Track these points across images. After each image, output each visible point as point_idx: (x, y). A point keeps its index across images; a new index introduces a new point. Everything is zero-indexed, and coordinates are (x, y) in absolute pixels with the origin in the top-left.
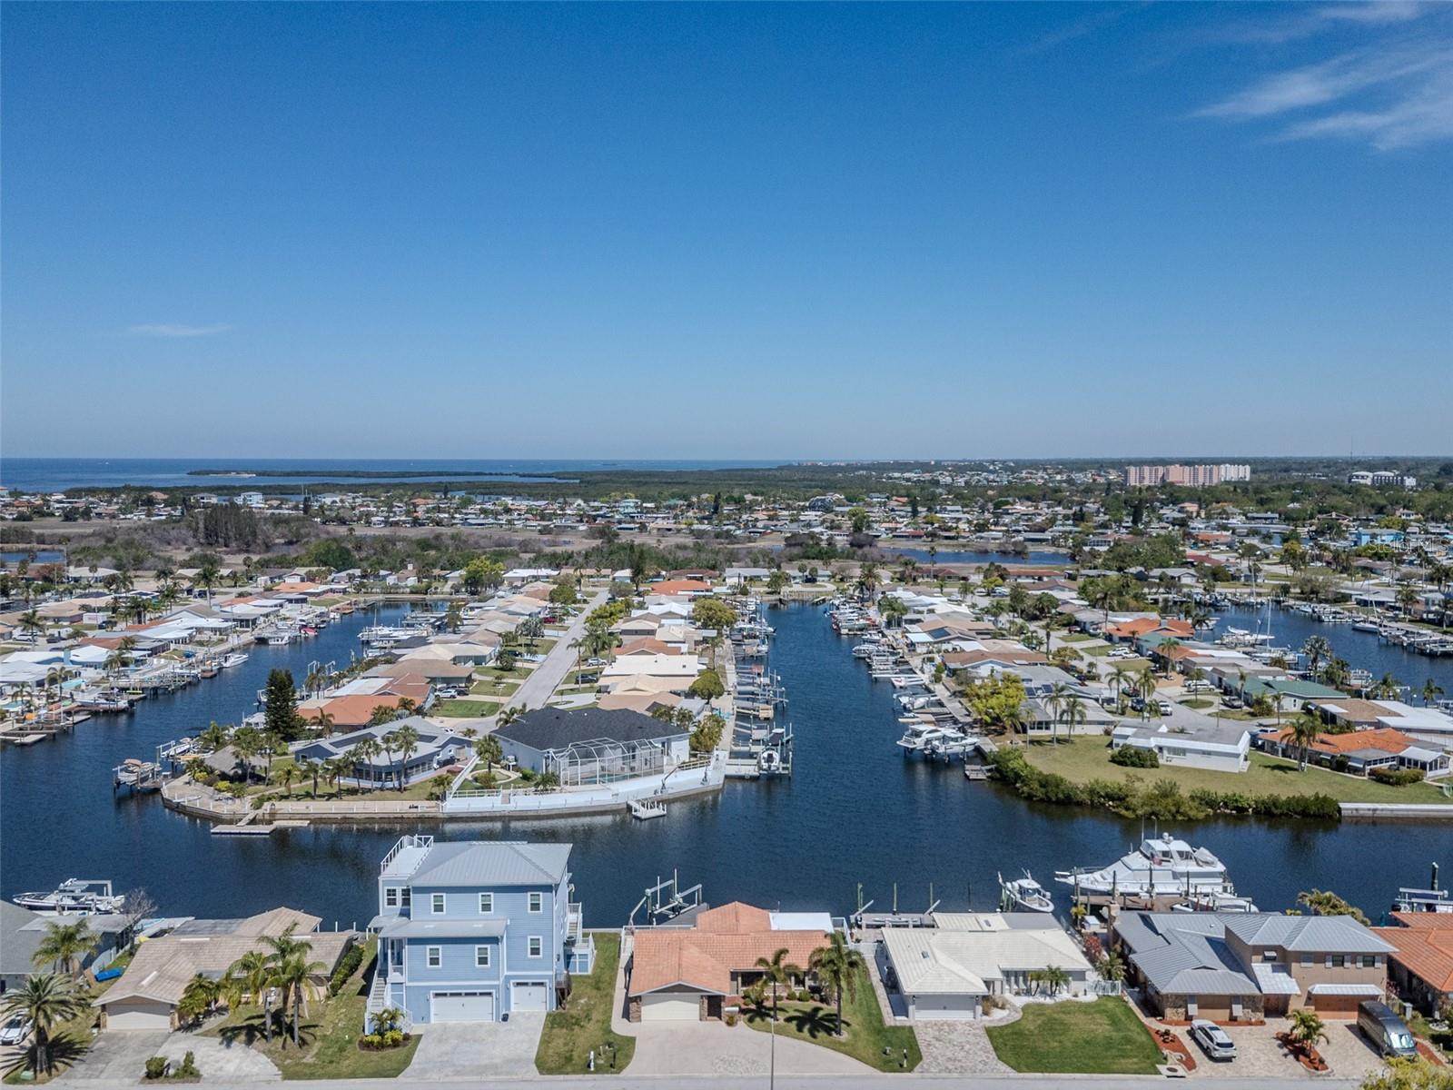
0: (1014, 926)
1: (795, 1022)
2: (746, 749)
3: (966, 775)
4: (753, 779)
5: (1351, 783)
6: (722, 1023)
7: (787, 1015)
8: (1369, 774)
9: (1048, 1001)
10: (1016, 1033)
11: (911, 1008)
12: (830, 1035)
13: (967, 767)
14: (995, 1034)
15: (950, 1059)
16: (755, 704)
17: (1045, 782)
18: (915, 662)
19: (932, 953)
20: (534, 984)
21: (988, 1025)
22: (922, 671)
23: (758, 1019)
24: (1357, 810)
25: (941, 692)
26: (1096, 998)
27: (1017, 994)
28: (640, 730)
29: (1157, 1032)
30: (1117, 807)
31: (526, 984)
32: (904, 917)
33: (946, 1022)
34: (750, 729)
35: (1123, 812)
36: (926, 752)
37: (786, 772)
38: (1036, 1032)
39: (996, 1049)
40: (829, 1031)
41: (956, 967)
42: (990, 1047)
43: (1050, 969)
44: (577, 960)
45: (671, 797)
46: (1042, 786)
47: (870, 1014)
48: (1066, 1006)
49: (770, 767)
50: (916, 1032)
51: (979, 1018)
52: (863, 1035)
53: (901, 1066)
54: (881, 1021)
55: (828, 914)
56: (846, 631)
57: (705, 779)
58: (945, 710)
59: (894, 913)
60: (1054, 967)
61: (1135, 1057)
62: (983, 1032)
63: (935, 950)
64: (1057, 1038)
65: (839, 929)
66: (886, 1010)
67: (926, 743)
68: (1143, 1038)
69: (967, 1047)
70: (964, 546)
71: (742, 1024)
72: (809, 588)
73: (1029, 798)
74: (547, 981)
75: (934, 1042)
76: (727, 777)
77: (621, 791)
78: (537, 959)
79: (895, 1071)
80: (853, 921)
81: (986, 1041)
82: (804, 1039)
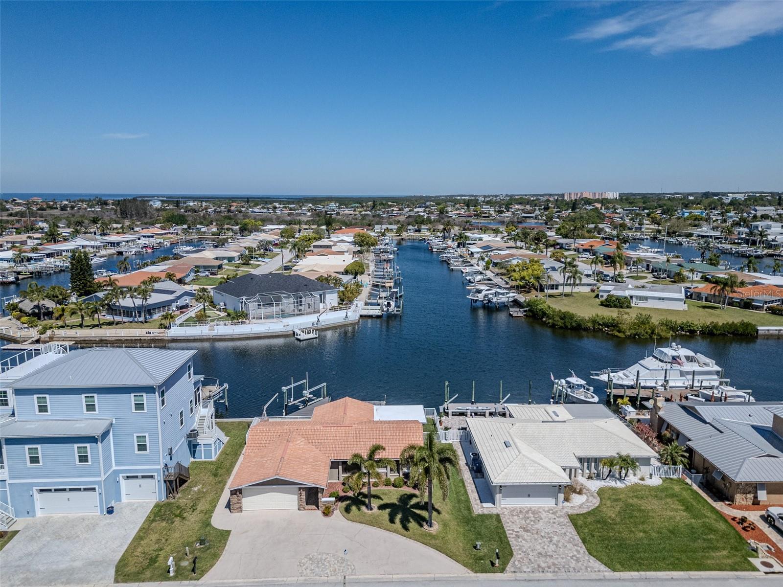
0: (577, 416)
1: (388, 510)
2: (376, 301)
3: (510, 314)
4: (378, 317)
5: (756, 315)
6: (319, 513)
7: (382, 502)
8: (766, 310)
9: (619, 485)
10: (599, 522)
11: (498, 497)
12: (421, 526)
13: (511, 309)
14: (580, 522)
15: (540, 554)
16: (383, 280)
17: (564, 316)
18: (474, 261)
19: (515, 443)
20: (143, 477)
21: (571, 512)
22: (478, 265)
23: (354, 508)
24: (768, 330)
25: (489, 274)
26: (661, 481)
27: (590, 478)
28: (305, 287)
29: (734, 519)
30: (613, 331)
31: (136, 477)
32: (481, 407)
33: (530, 509)
34: (379, 291)
35: (617, 334)
36: (484, 302)
37: (399, 313)
38: (618, 520)
39: (584, 541)
40: (420, 520)
41: (537, 456)
42: (577, 538)
43: (621, 457)
44: (203, 449)
45: (324, 327)
46: (561, 319)
47: (459, 501)
48: (637, 491)
49: (388, 310)
50: (503, 520)
51: (560, 504)
52: (453, 524)
53: (493, 564)
54: (469, 508)
55: (422, 406)
56: (436, 250)
57: (346, 316)
58: (493, 282)
59: (472, 403)
60: (624, 453)
61: (724, 549)
62: (567, 520)
63: (516, 440)
64: (641, 527)
65: (430, 417)
66: (473, 496)
67: (484, 297)
68: (722, 526)
69: (555, 538)
70: (493, 220)
71: (338, 513)
72: (417, 234)
73: (553, 326)
74: (155, 474)
75: (522, 533)
76: (361, 316)
77: (290, 324)
78: (145, 455)
79: (486, 572)
80: (441, 410)
81: (571, 530)
82: (396, 531)
